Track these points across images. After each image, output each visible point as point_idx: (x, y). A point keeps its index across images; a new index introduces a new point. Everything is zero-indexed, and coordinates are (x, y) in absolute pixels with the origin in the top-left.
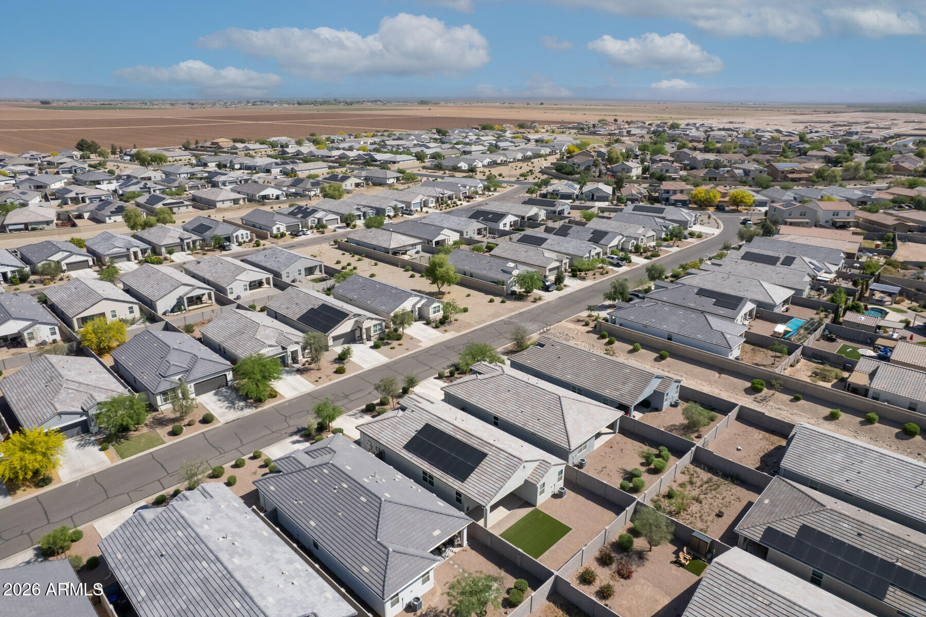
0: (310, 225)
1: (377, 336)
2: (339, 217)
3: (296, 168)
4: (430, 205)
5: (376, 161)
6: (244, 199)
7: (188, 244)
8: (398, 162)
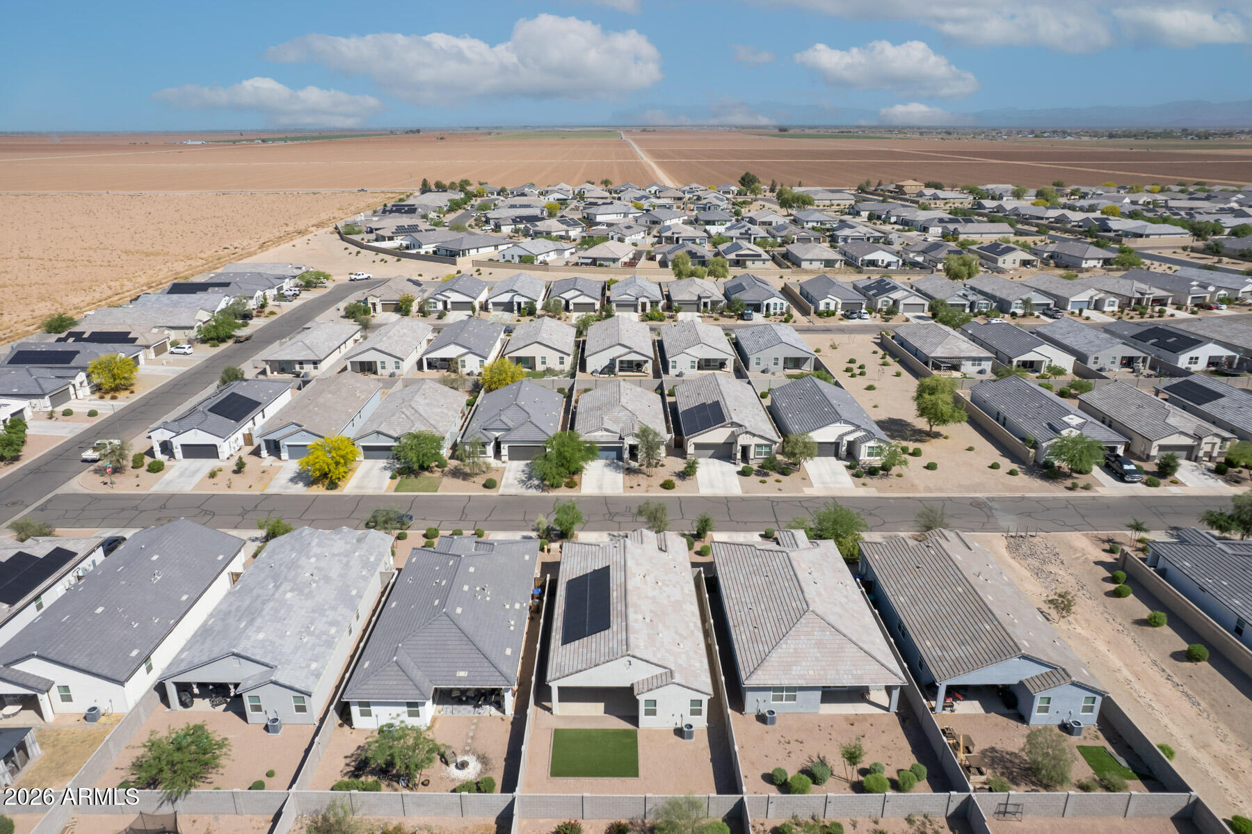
0: (879, 306)
1: (761, 461)
2: (927, 304)
3: (960, 230)
4: (1106, 309)
5: (1109, 230)
6: (841, 261)
7: (705, 304)
8: (1148, 236)
